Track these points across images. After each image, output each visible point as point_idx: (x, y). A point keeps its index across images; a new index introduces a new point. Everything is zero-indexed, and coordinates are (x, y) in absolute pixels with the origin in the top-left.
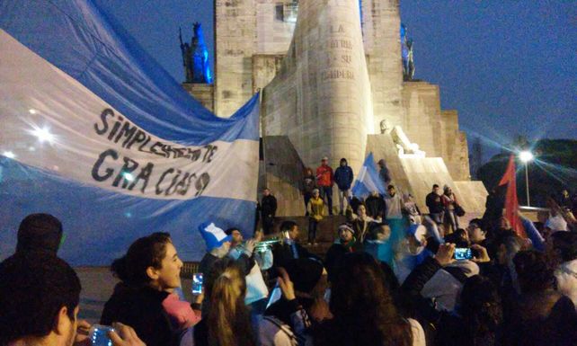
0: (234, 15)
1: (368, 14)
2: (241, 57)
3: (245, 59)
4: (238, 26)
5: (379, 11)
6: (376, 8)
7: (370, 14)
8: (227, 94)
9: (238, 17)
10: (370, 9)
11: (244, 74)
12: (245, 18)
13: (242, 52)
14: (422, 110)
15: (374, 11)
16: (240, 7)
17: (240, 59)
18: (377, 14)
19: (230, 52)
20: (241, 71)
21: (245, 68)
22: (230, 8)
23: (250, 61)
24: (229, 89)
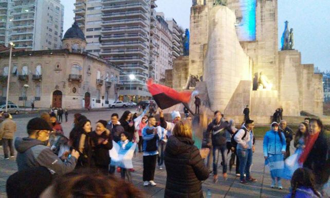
0: (197, 27)
1: (259, 21)
2: (200, 45)
3: (201, 46)
4: (198, 31)
5: (264, 19)
6: (263, 18)
7: (260, 21)
8: (193, 62)
9: (199, 28)
10: (260, 18)
11: (200, 52)
12: (202, 28)
13: (200, 43)
14: (291, 65)
15: (262, 19)
16: (200, 23)
17: (199, 46)
18: (263, 21)
19: (195, 43)
20: (199, 51)
21: (201, 50)
22: (196, 24)
23: (202, 47)
24: (194, 59)
